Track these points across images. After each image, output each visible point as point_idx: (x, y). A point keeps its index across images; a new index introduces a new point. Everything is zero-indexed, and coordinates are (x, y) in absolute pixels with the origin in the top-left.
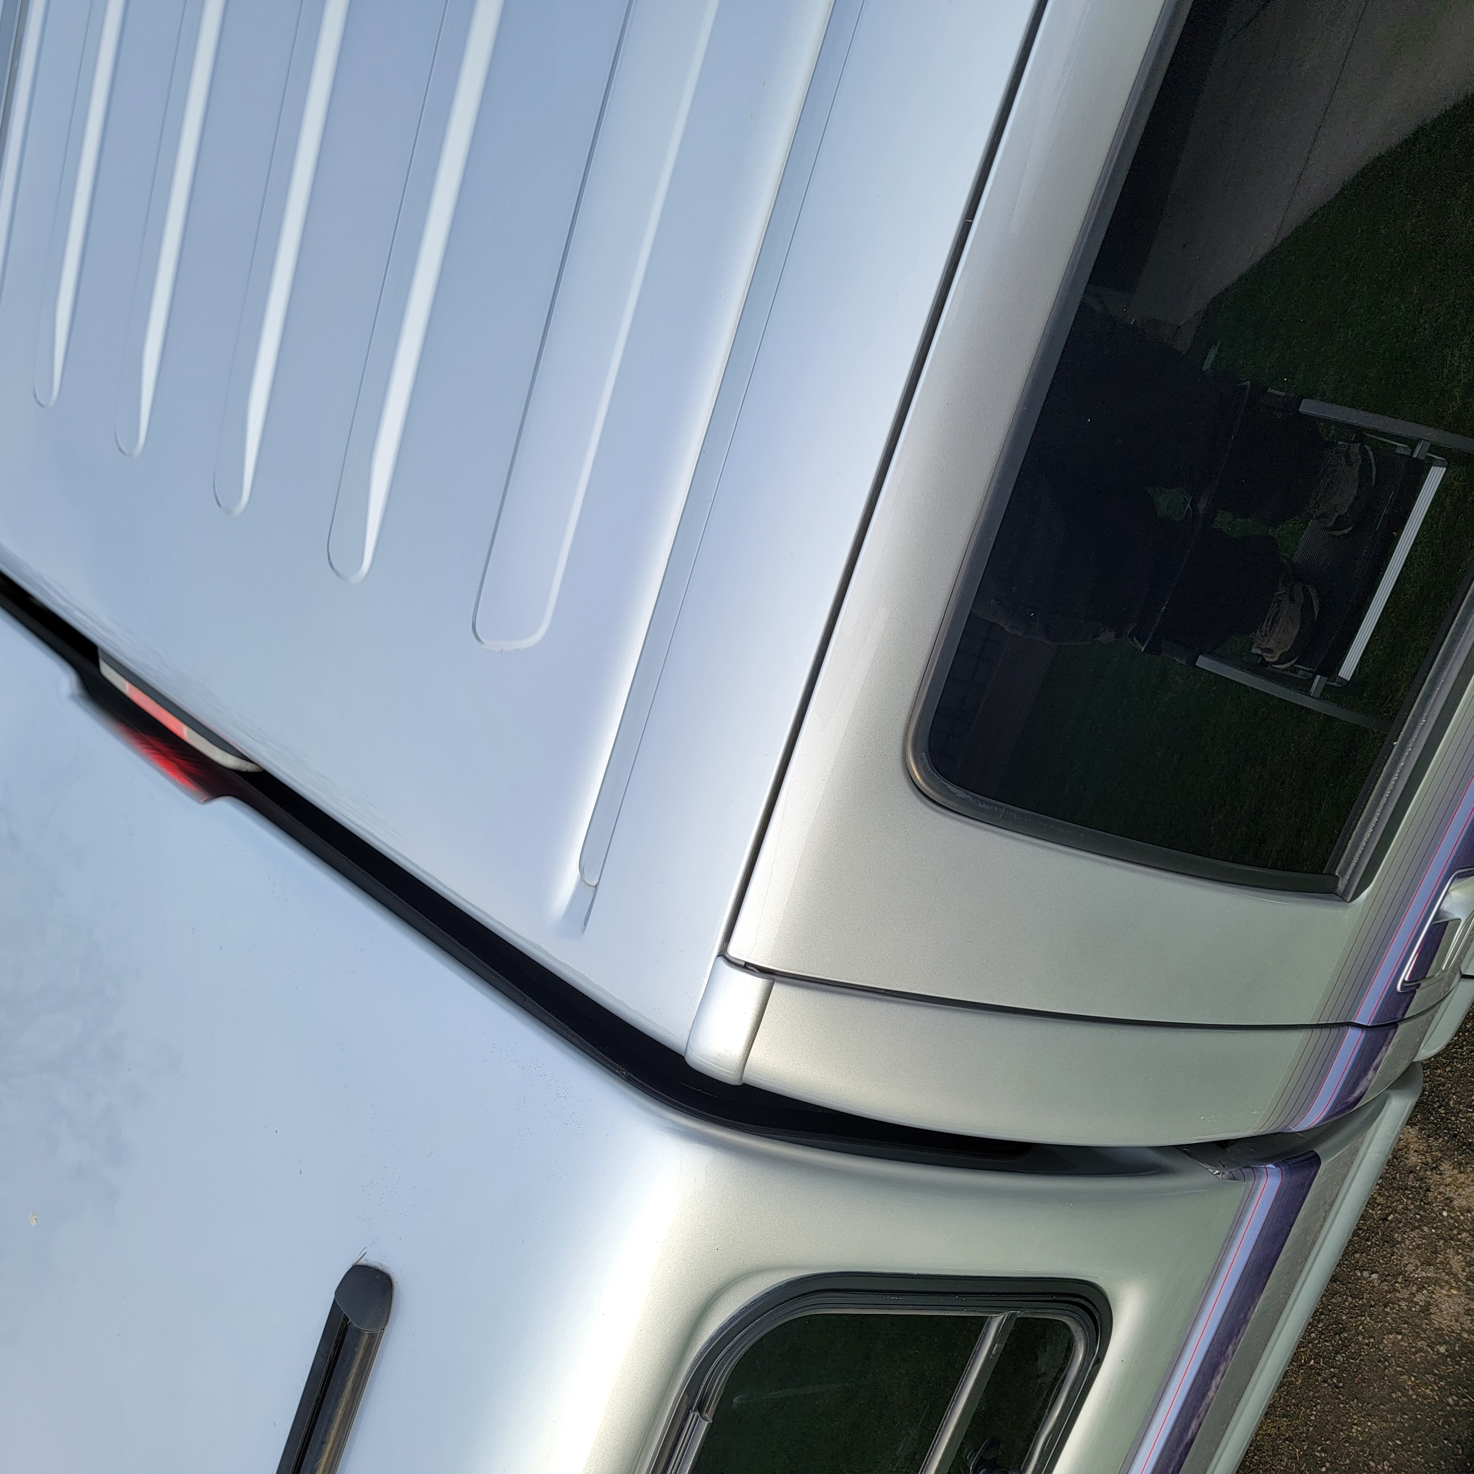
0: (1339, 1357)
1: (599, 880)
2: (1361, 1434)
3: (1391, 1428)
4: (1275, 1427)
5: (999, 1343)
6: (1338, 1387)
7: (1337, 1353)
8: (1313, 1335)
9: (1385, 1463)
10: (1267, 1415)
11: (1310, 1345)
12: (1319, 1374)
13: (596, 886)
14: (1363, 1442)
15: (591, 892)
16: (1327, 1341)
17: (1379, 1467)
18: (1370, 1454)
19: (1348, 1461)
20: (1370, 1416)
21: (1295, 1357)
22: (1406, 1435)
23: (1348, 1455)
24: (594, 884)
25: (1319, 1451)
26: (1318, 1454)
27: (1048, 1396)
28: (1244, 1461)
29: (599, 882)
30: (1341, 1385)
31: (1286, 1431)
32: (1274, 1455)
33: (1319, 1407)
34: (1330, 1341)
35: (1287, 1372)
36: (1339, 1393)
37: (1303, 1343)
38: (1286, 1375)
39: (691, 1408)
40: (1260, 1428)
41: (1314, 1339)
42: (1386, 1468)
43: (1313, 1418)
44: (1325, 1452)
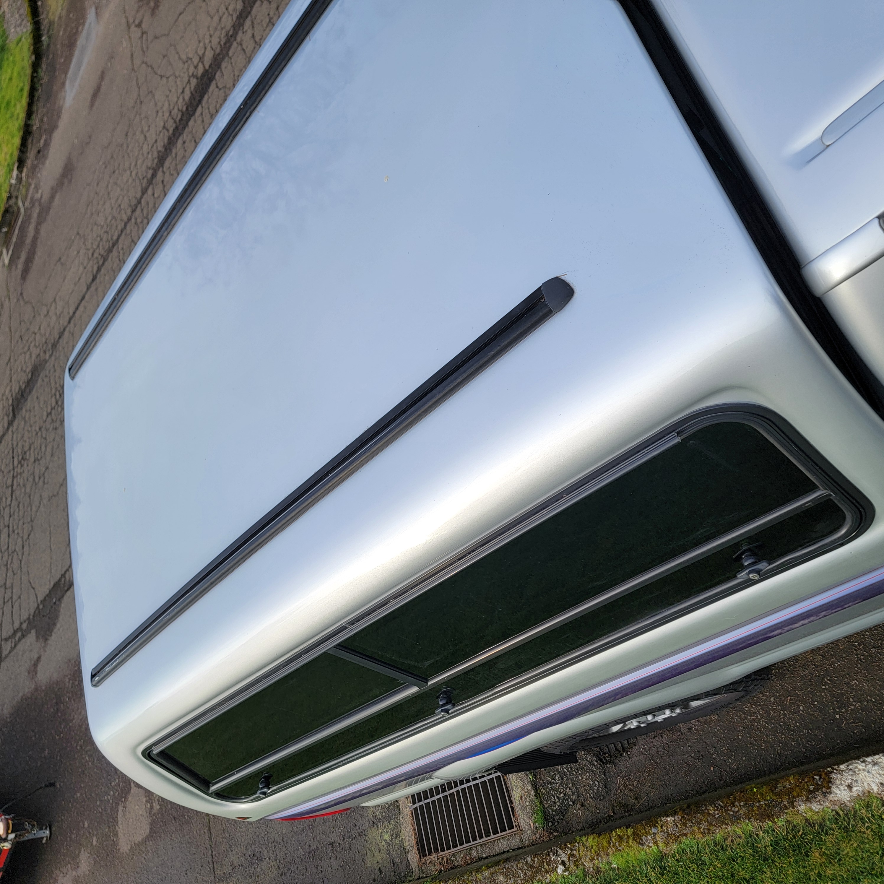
0: (873, 650)
1: (834, 143)
2: (857, 685)
3: (874, 692)
4: (813, 657)
5: (813, 503)
6: (861, 660)
7: (874, 647)
8: (867, 633)
9: (859, 703)
10: (813, 650)
11: (862, 636)
12: (856, 650)
13: (828, 146)
14: (854, 689)
15: (822, 147)
16: (873, 640)
17: (854, 703)
18: (854, 695)
19: (839, 692)
20: (868, 681)
21: (850, 637)
22: (880, 699)
23: (841, 690)
24: (828, 144)
25: (827, 679)
26: (826, 680)
27: (807, 542)
28: (784, 661)
29: (831, 144)
30: (864, 661)
31: (817, 662)
32: (802, 667)
33: (843, 663)
34: (874, 641)
35: (839, 640)
36: (859, 664)
37: (861, 634)
38: (838, 641)
39: (675, 430)
40: (804, 653)
41: (866, 635)
42: (857, 705)
43: (836, 665)
44: (830, 681)
